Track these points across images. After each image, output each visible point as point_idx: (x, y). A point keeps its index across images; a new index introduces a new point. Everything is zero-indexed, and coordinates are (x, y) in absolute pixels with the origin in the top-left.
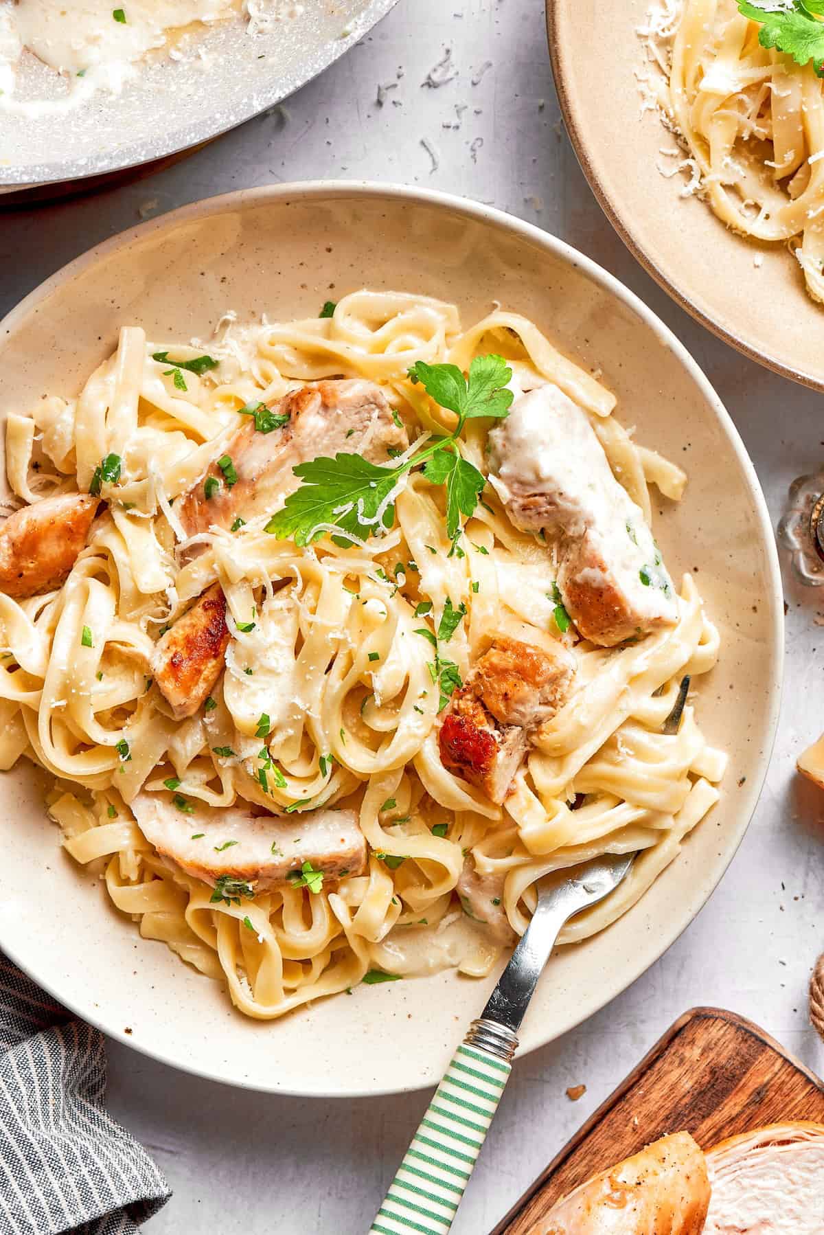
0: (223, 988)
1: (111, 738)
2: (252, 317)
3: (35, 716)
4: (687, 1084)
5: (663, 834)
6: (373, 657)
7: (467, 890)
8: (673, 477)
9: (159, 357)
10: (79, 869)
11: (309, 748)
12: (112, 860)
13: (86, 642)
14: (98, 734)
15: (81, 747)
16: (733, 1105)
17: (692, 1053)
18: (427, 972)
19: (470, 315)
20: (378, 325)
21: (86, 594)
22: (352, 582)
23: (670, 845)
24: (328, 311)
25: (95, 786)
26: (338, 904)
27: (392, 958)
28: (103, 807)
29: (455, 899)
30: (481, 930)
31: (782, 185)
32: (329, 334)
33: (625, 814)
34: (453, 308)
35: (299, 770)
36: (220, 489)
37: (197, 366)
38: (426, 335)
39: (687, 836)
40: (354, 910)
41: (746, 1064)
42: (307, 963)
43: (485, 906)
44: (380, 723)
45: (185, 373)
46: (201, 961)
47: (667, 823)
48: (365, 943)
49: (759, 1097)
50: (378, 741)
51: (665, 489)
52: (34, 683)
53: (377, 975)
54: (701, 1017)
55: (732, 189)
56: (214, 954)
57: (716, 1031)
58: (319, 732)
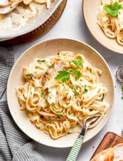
0: (50, 136)
1: (35, 105)
2: (49, 55)
3: (26, 103)
4: (108, 141)
5: (101, 114)
6: (67, 94)
7: (79, 122)
8: (101, 72)
9: (38, 61)
10: (32, 122)
11: (59, 105)
12: (36, 120)
13: (31, 94)
14: (33, 105)
15: (32, 107)
16: (114, 143)
17: (108, 137)
18: (74, 133)
19: (75, 54)
20: (64, 55)
21: (31, 88)
22: (63, 85)
23: (103, 115)
24: (58, 54)
25: (34, 112)
26: (64, 124)
27: (70, 131)
28: (35, 114)
29: (77, 123)
30: (81, 127)
31: (114, 31)
32: (59, 57)
33: (97, 112)
34: (73, 53)
35: (58, 108)
36: (46, 76)
37: (43, 61)
38: (70, 56)
39: (105, 114)
40: (65, 125)
41: (114, 137)
42: (60, 132)
43: (81, 124)
44: (68, 102)
45: (42, 63)
46: (47, 133)
47: (102, 113)
48: (67, 129)
49: (117, 141)
50: (67, 104)
51: (100, 73)
52: (26, 99)
53: (69, 133)
54: (108, 133)
55: (107, 32)
56: (49, 132)
57: (110, 134)
58: (60, 103)
